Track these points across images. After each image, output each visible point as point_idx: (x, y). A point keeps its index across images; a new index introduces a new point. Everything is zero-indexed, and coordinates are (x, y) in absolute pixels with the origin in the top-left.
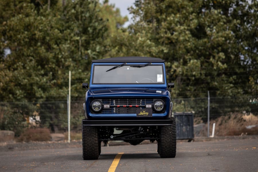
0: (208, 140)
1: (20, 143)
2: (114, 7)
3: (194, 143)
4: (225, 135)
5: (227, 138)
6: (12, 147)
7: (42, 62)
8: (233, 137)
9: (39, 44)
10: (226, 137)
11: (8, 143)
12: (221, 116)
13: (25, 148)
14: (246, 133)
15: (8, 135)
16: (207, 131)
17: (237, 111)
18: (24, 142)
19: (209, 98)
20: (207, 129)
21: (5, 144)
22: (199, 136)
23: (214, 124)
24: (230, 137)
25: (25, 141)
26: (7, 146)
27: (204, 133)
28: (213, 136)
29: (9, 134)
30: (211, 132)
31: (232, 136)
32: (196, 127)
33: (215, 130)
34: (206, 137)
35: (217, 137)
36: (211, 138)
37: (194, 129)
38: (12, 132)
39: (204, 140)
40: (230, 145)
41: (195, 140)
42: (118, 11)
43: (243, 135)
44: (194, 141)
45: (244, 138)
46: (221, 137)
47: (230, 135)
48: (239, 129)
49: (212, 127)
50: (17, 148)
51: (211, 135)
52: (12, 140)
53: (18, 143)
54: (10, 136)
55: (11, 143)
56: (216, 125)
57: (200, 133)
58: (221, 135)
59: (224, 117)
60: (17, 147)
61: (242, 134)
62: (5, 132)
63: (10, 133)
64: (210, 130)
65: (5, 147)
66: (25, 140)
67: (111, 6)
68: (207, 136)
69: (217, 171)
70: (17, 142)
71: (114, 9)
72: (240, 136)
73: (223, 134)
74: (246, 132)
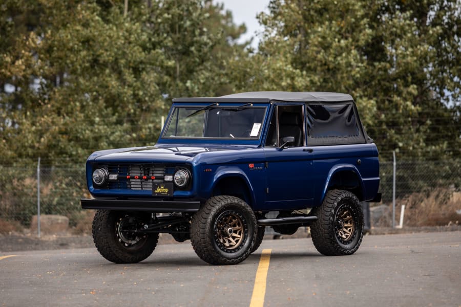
0: (394, 232)
1: (79, 236)
2: (222, 8)
3: (371, 236)
4: (421, 225)
5: (426, 229)
6: (65, 242)
7: (113, 102)
8: (434, 228)
9: (107, 71)
10: (423, 228)
11: (58, 236)
12: (412, 192)
13: (88, 244)
14: (457, 222)
15: (58, 223)
16: (392, 219)
17: (441, 185)
18: (85, 235)
19: (395, 164)
20: (391, 215)
21: (54, 237)
22: (377, 226)
23: (403, 207)
24: (429, 227)
25: (87, 233)
26: (57, 241)
27: (385, 222)
28: (401, 226)
29: (60, 221)
30: (398, 220)
31: (433, 226)
32: (373, 212)
33: (404, 216)
34: (390, 228)
35: (407, 228)
36: (399, 229)
37: (371, 213)
38: (64, 218)
39: (385, 232)
40: (435, 241)
41: (372, 232)
42: (229, 15)
43: (451, 225)
44: (370, 234)
45: (452, 230)
46: (415, 228)
47: (429, 224)
48: (444, 214)
49: (400, 211)
50: (73, 244)
51: (399, 224)
52: (64, 231)
53: (75, 236)
54: (61, 223)
55: (62, 236)
56: (405, 208)
57: (380, 221)
58: (414, 225)
59: (417, 194)
60: (74, 242)
61: (450, 223)
62: (53, 217)
63: (61, 218)
64: (396, 216)
65: (53, 241)
66: (86, 231)
67: (217, 7)
68: (392, 227)
69: (432, 276)
70: (73, 234)
71: (223, 13)
72: (446, 226)
73: (419, 223)
74: (457, 220)
